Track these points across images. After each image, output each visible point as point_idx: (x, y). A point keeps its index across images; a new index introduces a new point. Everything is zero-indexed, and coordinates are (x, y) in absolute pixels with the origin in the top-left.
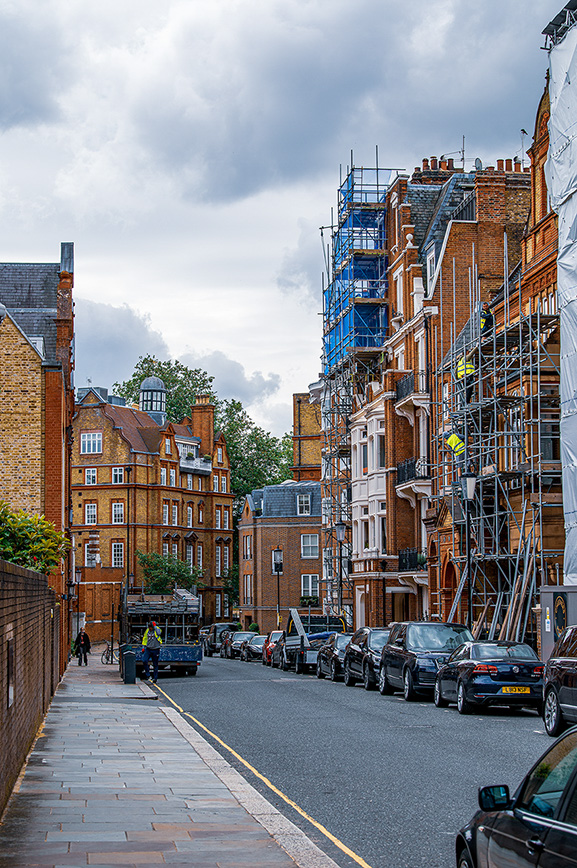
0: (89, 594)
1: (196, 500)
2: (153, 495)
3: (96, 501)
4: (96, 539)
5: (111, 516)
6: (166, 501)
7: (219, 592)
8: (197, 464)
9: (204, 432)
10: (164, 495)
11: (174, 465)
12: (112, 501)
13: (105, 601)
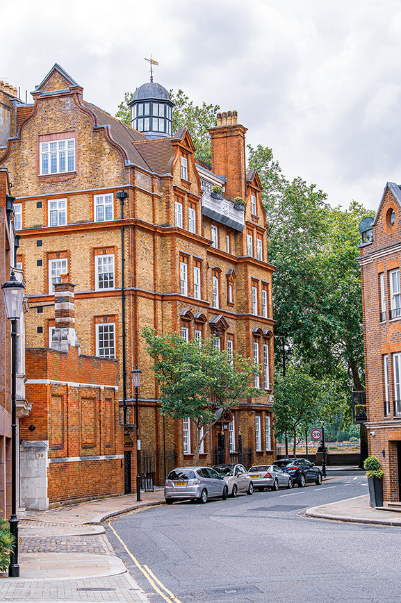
0: (54, 405)
1: (225, 268)
2: (163, 245)
3: (66, 253)
4: (67, 299)
5: (93, 277)
6: (184, 256)
7: (259, 412)
8: (224, 209)
9: (231, 167)
10: (181, 245)
11: (194, 201)
12: (95, 251)
13: (86, 420)
